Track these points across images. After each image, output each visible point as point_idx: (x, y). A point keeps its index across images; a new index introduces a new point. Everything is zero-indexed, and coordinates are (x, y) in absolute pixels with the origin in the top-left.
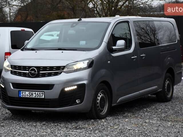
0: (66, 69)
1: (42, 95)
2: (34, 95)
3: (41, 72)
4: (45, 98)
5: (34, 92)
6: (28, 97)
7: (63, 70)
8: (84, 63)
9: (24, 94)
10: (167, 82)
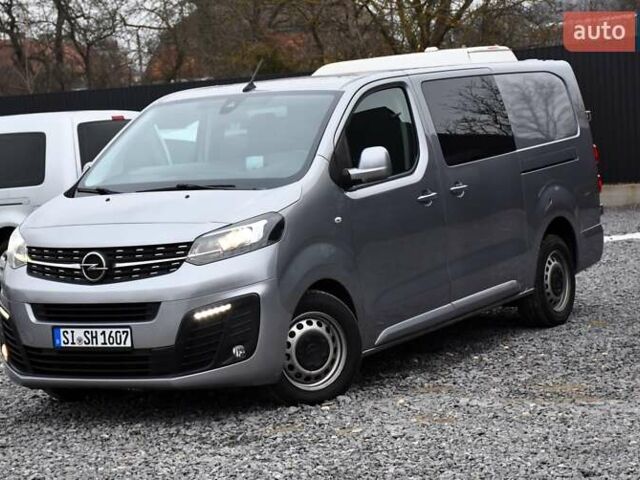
0: (196, 250)
1: (123, 337)
2: (101, 339)
3: (118, 265)
4: (135, 347)
5: (100, 331)
6: (84, 345)
7: (186, 255)
8: (251, 228)
9: (69, 336)
10: (550, 263)
